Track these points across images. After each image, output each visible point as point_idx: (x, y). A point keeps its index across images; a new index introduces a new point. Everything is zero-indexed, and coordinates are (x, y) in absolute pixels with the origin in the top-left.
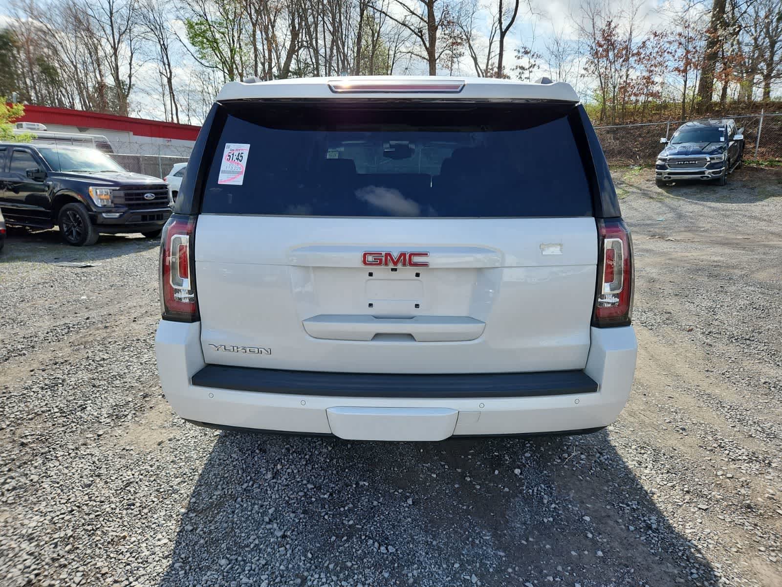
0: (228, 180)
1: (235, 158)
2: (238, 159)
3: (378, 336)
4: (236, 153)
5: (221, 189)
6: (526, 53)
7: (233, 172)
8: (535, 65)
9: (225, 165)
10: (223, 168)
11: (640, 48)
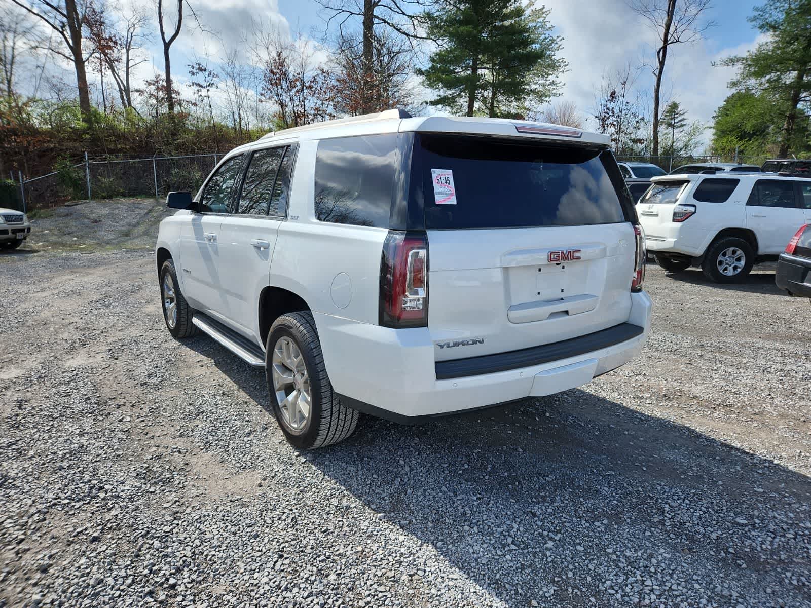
0: (444, 200)
1: (443, 181)
2: (446, 182)
3: (553, 315)
4: (443, 178)
5: (440, 208)
6: (201, 70)
7: (446, 194)
8: (213, 84)
9: (437, 188)
10: (436, 190)
11: (312, 82)
